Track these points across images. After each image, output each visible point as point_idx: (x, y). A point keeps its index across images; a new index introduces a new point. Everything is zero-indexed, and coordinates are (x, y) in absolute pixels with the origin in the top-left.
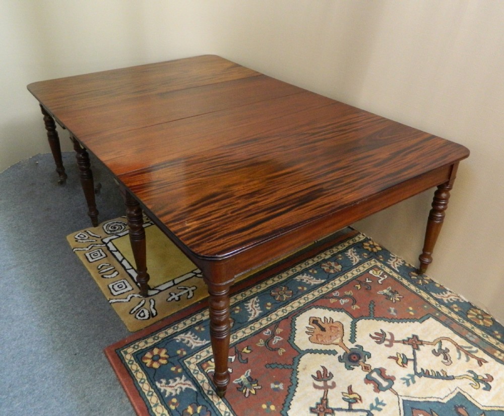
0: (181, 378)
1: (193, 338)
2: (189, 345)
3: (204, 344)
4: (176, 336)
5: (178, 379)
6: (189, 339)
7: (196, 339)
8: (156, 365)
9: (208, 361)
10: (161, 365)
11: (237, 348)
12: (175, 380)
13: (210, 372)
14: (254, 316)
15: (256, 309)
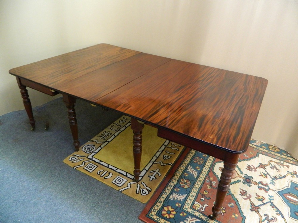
0: (189, 218)
1: (177, 195)
2: (179, 200)
3: (185, 197)
4: (169, 197)
5: (187, 219)
6: (176, 197)
7: (180, 195)
8: (172, 216)
9: (193, 205)
10: (174, 215)
11: (201, 193)
12: (187, 220)
13: (199, 209)
14: (196, 175)
15: (194, 171)
